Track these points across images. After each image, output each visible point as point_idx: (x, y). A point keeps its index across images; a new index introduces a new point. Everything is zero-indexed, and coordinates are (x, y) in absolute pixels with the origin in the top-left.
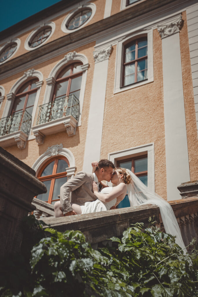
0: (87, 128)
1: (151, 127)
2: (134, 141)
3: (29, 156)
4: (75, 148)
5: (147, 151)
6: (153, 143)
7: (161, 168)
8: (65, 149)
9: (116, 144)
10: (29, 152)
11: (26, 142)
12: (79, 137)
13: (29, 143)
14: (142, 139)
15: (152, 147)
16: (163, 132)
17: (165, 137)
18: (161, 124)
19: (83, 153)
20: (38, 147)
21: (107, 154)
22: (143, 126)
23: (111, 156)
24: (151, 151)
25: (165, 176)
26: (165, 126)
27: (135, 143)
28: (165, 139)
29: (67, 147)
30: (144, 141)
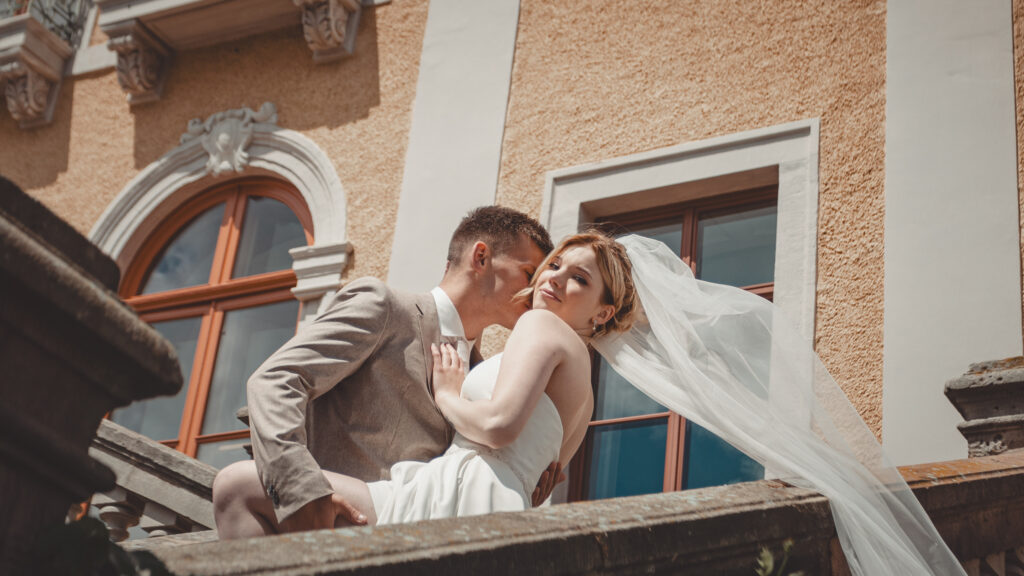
0: (423, 17)
1: (806, 23)
2: (699, 102)
3: (75, 168)
4: (352, 129)
5: (775, 169)
6: (814, 123)
7: (854, 269)
8: (288, 135)
9: (594, 120)
10: (75, 148)
11: (61, 86)
12: (375, 66)
13: (79, 89)
14: (747, 95)
15: (809, 144)
16: (873, 60)
17: (888, 91)
18: (868, 11)
19: (393, 166)
20: (131, 119)
21: (540, 178)
22: (759, 18)
23: (561, 189)
24: (797, 165)
25: (878, 317)
26: (889, 20)
27: (705, 114)
28: (882, 102)
29: (304, 126)
30: (762, 107)
